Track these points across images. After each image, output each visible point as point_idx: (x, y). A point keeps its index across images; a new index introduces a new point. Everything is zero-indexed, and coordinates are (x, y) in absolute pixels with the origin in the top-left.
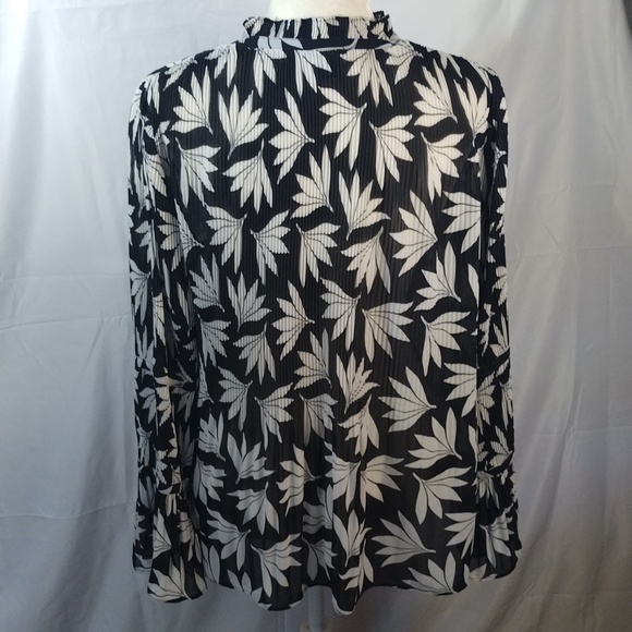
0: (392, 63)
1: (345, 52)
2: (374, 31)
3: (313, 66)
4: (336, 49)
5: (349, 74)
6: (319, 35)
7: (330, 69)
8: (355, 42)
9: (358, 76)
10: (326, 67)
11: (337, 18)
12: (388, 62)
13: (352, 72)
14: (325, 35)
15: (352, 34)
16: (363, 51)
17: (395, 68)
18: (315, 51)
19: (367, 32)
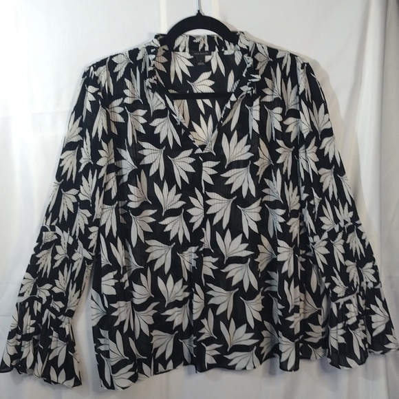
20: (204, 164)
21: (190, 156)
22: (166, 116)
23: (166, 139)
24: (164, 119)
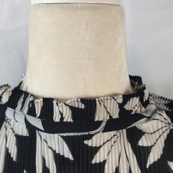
0: (145, 145)
1: (90, 137)
2: (127, 107)
3: (54, 152)
4: (79, 134)
5: (93, 162)
6: (62, 118)
7: (71, 158)
8: (103, 125)
9: (105, 162)
10: (68, 154)
11: (83, 100)
12: (140, 143)
13: (97, 159)
14: (68, 118)
15: (101, 115)
16: (112, 133)
17: (148, 150)
18: (56, 135)
19: (118, 111)
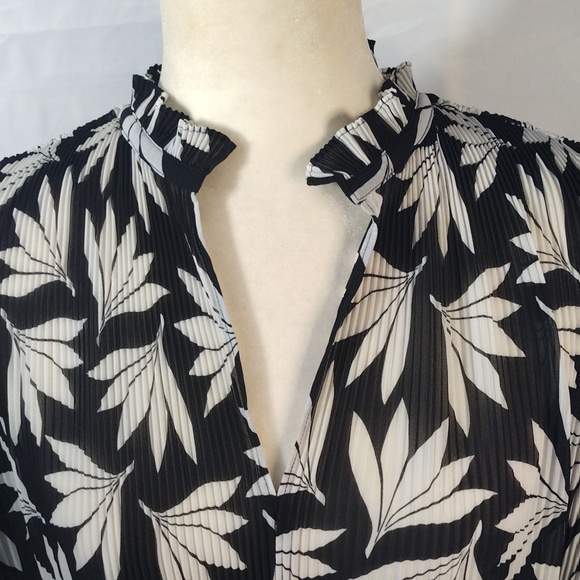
20: (282, 542)
21: (227, 506)
22: (151, 339)
23: (143, 431)
24: (141, 351)
